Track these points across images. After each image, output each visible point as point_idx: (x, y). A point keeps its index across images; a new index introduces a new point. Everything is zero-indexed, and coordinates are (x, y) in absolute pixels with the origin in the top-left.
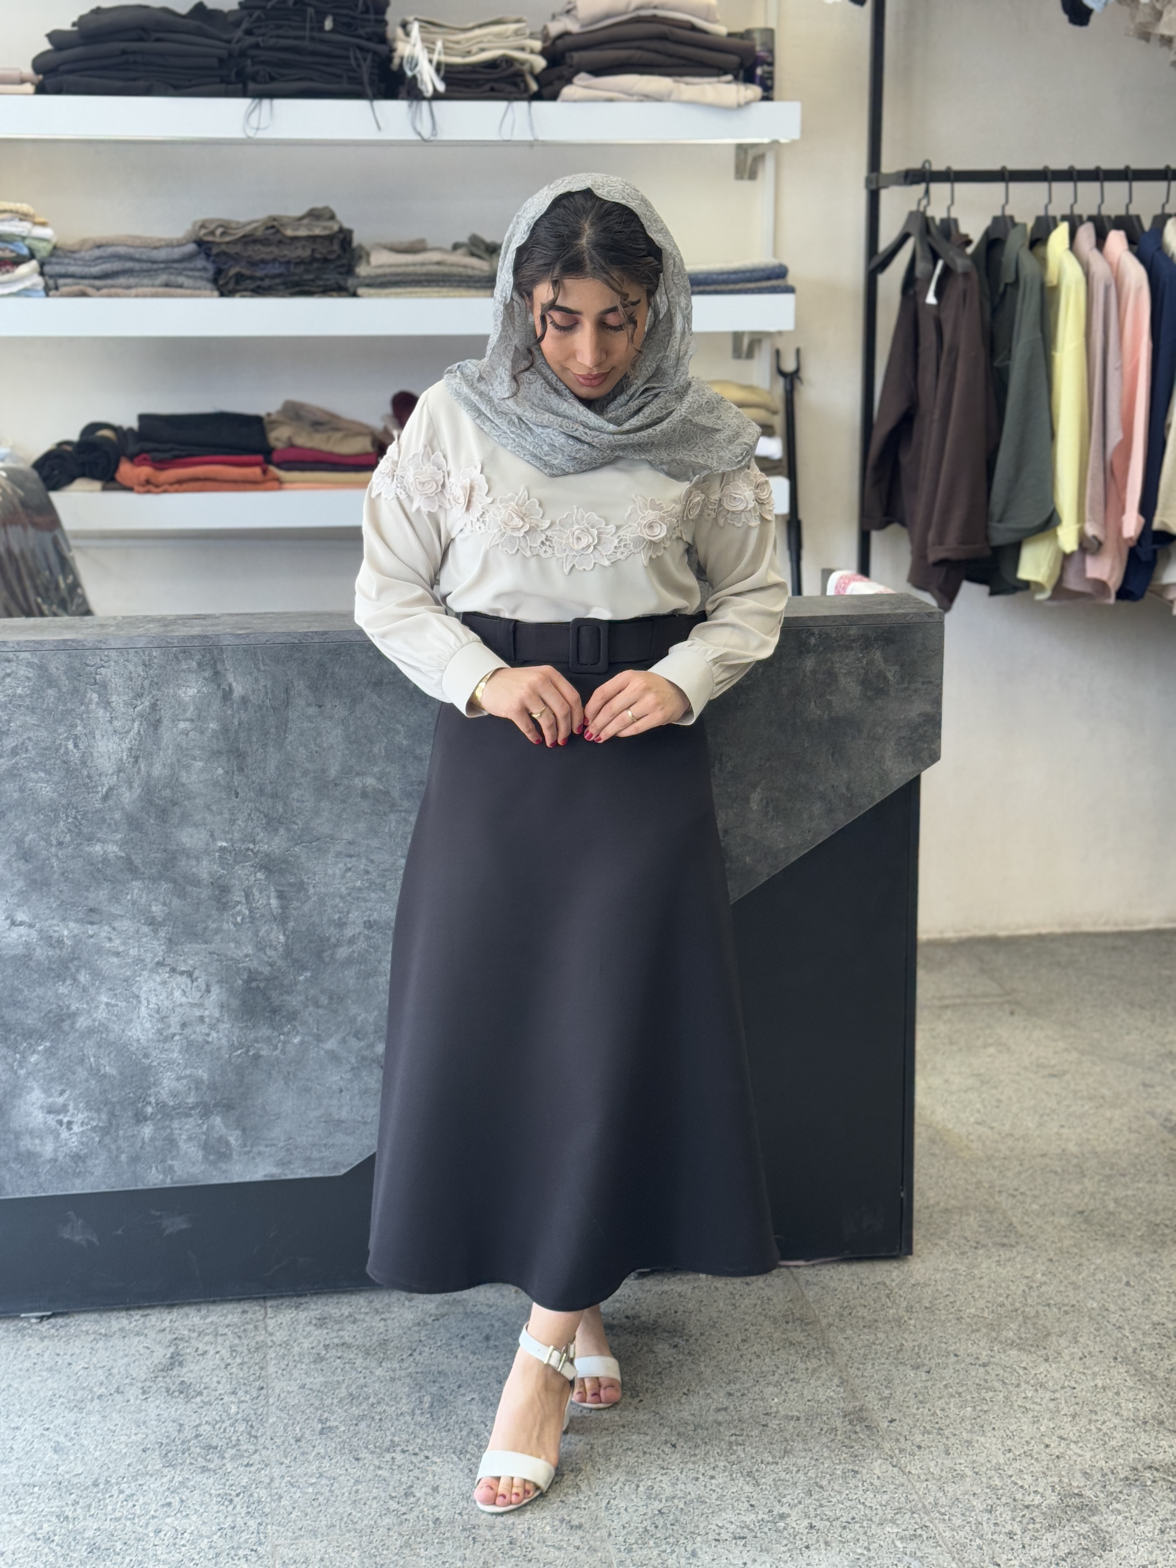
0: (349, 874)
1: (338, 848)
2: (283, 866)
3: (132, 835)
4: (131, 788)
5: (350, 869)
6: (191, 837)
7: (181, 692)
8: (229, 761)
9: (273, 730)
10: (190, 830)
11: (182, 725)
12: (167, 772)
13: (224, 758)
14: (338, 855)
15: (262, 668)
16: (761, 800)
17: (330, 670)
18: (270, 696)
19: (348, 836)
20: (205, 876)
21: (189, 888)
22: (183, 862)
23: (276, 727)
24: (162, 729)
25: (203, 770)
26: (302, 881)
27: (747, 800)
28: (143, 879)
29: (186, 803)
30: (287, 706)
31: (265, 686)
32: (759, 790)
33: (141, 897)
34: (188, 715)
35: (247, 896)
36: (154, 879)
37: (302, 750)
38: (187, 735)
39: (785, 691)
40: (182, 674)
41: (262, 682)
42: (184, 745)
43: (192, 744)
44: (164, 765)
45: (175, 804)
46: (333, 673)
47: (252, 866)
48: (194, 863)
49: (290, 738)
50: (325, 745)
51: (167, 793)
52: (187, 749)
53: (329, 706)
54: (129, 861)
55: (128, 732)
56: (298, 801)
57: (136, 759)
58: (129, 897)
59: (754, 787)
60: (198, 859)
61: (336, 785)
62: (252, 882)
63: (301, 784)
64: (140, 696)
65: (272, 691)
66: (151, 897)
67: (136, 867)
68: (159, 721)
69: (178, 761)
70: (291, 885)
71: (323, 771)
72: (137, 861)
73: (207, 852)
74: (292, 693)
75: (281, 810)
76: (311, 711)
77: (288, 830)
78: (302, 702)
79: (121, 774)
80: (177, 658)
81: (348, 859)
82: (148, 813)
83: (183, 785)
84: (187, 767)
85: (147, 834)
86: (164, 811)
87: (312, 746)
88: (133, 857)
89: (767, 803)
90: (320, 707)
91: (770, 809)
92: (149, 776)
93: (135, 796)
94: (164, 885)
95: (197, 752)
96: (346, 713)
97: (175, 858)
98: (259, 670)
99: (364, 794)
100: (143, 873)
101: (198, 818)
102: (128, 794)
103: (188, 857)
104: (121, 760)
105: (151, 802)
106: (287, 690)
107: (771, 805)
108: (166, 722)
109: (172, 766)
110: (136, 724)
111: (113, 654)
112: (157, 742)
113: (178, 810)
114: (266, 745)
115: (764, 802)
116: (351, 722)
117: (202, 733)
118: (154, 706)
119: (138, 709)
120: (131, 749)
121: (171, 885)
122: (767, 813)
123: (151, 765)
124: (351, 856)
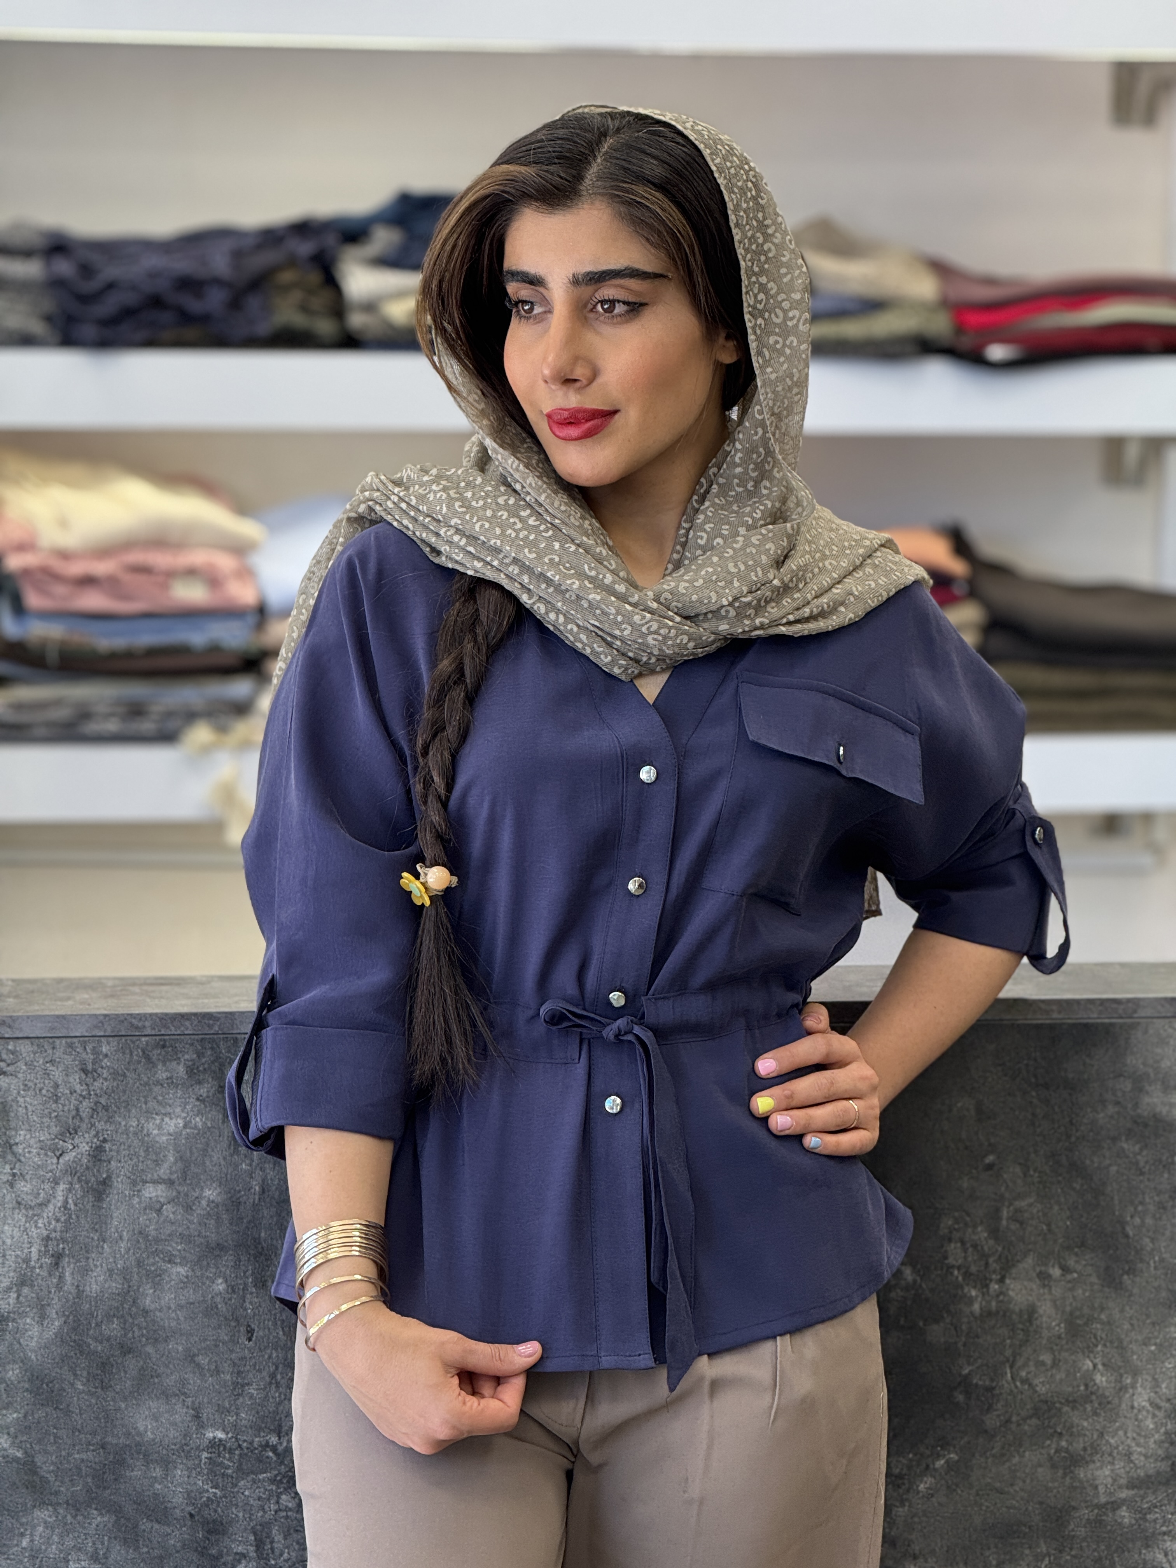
3: (41, 1413)
4: (43, 1317)
6: (156, 1418)
7: (151, 1127)
8: (236, 1266)
10: (153, 1404)
11: (151, 1192)
12: (115, 1286)
13: (228, 1259)
20: (178, 1499)
21: (145, 1525)
22: (136, 1473)
24: (112, 1198)
25: (185, 1283)
28: (55, 1505)
29: (149, 1349)
33: (48, 1542)
34: (163, 1171)
35: (259, 1545)
36: (76, 1506)
38: (159, 1211)
40: (157, 1089)
42: (152, 1230)
43: (168, 1229)
44: (111, 1271)
45: (126, 1350)
47: (273, 1481)
48: (158, 1472)
51: (113, 1328)
52: (157, 1240)
54: (29, 1466)
55: (43, 1205)
57: (58, 1258)
58: (25, 1543)
60: (166, 1464)
62: (270, 1515)
64: (69, 1131)
66: (69, 1542)
67: (44, 1480)
68: (106, 1183)
69: (139, 1263)
72: (46, 1465)
73: (185, 1450)
79: (26, 1290)
80: (148, 1059)
82: (73, 1370)
83: (146, 1312)
84: (156, 1278)
85: (68, 1412)
86: (104, 1365)
88: (39, 1459)
92: (80, 1293)
93: (50, 1334)
94: (98, 1519)
95: (176, 1247)
97: (120, 1462)
100: (57, 1493)
101: (170, 1381)
102: (35, 1331)
103: (148, 1460)
104: (27, 1261)
105: (80, 1347)
108: (120, 1184)
109: (125, 1274)
110: (62, 1187)
111: (25, 1048)
112: (100, 1224)
113: (132, 1364)
117: (188, 1208)
118: (97, 1154)
119: (69, 1157)
120: (48, 1238)
121: (107, 1519)
123: (85, 1271)
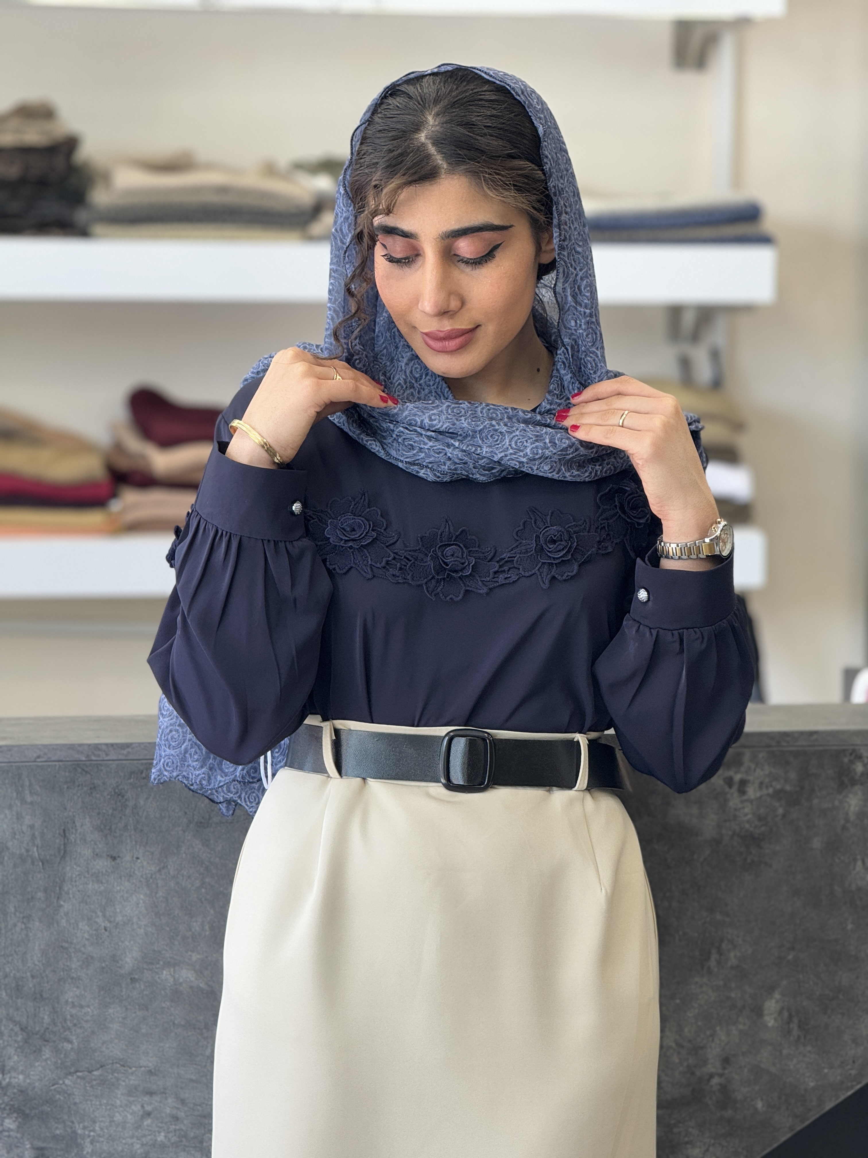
0: (148, 1122)
1: (133, 1081)
2: (46, 1108)
5: (149, 1114)
9: (40, 895)
14: (132, 1091)
15: (29, 799)
16: (780, 1012)
17: (131, 803)
18: (38, 841)
19: (148, 1061)
23: (45, 891)
26: (74, 1132)
27: (758, 1011)
30: (63, 857)
31: (32, 827)
32: (777, 996)
37: (83, 925)
39: (817, 843)
41: (28, 820)
46: (135, 807)
49: (67, 906)
50: (119, 918)
53: (128, 858)
56: (73, 1005)
59: (771, 989)
61: (133, 980)
63: (79, 978)
65: (42, 834)
70: (56, 1138)
71: (114, 959)
74: (72, 837)
75: (47, 1019)
76: (101, 864)
77: (57, 1051)
78: (87, 852)
81: (146, 1099)
87: (100, 920)
89: (790, 1017)
90: (114, 858)
91: (794, 1026)
96: (154, 869)
98: (23, 801)
99: (176, 995)
106: (64, 834)
107: (795, 1020)
114: (29, 917)
115: (786, 1014)
116: (160, 883)
122: (789, 1032)
124: (151, 1093)
